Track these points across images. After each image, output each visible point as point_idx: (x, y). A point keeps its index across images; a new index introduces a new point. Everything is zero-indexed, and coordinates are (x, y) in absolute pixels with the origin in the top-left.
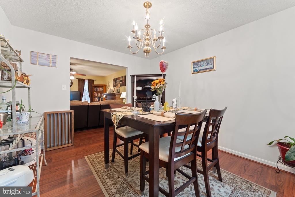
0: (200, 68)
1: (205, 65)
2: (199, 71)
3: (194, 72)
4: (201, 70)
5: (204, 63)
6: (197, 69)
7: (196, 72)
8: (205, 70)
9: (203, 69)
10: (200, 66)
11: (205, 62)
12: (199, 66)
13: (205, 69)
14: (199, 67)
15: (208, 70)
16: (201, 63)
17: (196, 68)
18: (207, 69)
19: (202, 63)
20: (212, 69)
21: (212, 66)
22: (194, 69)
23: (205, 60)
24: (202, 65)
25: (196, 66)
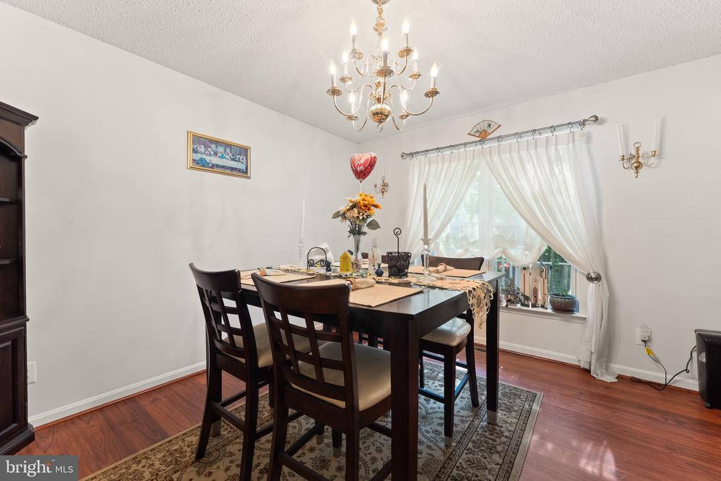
0: (215, 160)
1: (227, 157)
2: (211, 168)
3: (198, 163)
4: (218, 166)
5: (225, 151)
6: (208, 159)
7: (203, 166)
8: (228, 171)
9: (224, 167)
10: (216, 154)
11: (228, 150)
12: (212, 153)
13: (228, 168)
14: (211, 155)
15: (235, 173)
16: (217, 147)
17: (204, 156)
18: (232, 169)
19: (221, 149)
20: (244, 173)
21: (242, 167)
22: (197, 157)
23: (227, 145)
24: (220, 155)
25: (202, 149)
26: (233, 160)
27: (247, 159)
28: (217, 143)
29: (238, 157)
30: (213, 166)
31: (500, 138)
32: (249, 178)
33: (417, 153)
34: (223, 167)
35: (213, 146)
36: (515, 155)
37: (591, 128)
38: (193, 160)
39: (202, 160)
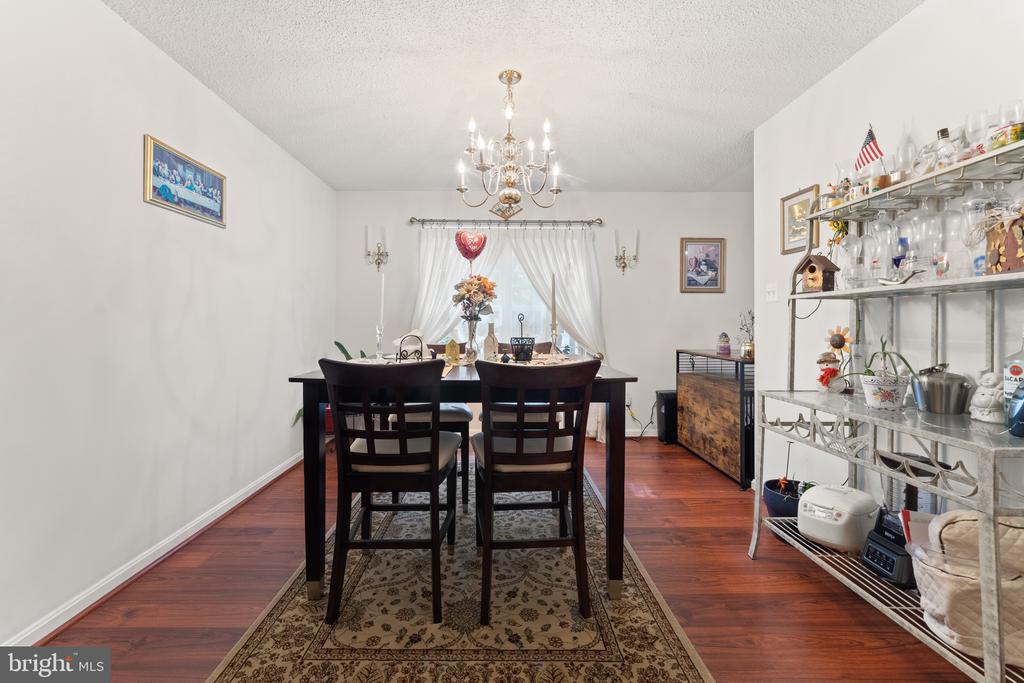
1: (197, 188)
2: (177, 204)
3: (159, 194)
4: (186, 202)
5: (195, 179)
7: (167, 200)
8: (199, 213)
10: (183, 181)
11: (199, 177)
12: (178, 179)
13: (198, 207)
14: (176, 183)
15: (207, 216)
16: (184, 170)
17: (167, 183)
18: (204, 210)
19: (190, 175)
20: (218, 216)
21: (215, 207)
22: (160, 182)
23: (199, 170)
24: (188, 183)
25: (165, 171)
26: (204, 194)
27: (221, 195)
28: (186, 163)
29: (210, 190)
30: (181, 202)
31: (524, 223)
32: (223, 226)
33: (431, 221)
34: (192, 205)
35: (180, 167)
36: (538, 241)
37: (595, 228)
38: (154, 187)
39: (165, 187)
